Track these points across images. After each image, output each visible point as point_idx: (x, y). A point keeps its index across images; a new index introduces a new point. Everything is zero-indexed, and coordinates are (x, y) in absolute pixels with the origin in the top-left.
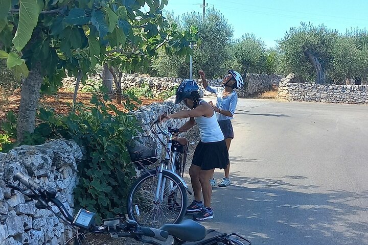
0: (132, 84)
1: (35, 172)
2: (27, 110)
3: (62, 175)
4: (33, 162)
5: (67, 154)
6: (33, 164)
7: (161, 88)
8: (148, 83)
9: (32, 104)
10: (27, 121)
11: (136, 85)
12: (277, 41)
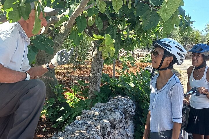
0: (121, 54)
1: (116, 125)
2: (96, 76)
3: (127, 124)
4: (115, 118)
5: (131, 108)
6: (114, 119)
7: (139, 56)
8: (131, 53)
9: (99, 73)
10: (96, 84)
11: (124, 55)
12: (205, 24)
